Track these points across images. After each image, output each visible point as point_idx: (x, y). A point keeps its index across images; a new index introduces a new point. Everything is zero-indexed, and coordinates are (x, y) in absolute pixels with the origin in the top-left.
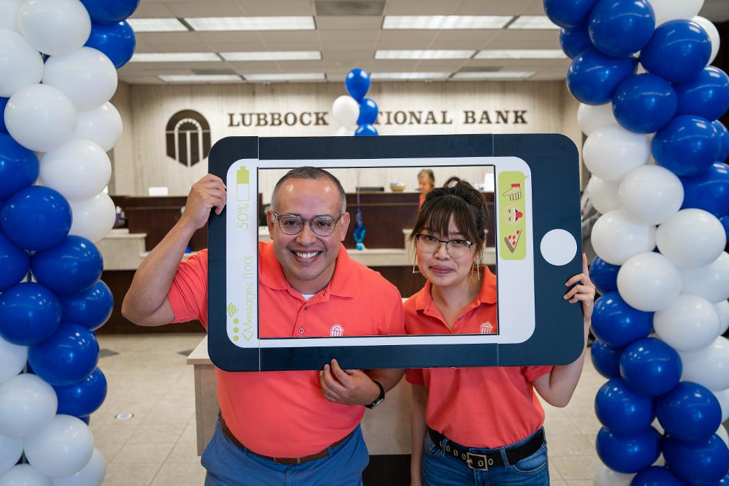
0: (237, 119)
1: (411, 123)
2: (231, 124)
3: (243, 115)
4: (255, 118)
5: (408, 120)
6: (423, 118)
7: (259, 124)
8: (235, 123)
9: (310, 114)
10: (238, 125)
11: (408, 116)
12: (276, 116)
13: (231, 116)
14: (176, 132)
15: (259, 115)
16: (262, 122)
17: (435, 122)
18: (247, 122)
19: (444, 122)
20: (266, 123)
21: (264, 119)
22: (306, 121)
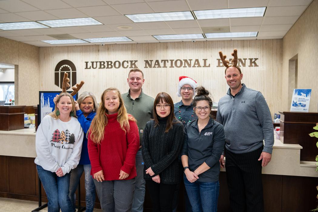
0: (90, 65)
1: (185, 67)
2: (87, 68)
3: (93, 63)
4: (98, 64)
5: (183, 65)
6: (193, 63)
7: (100, 68)
8: (89, 67)
9: (128, 62)
10: (90, 68)
11: (183, 62)
12: (110, 63)
13: (87, 63)
14: (60, 72)
15: (101, 62)
16: (102, 66)
17: (199, 66)
18: (95, 66)
19: (205, 66)
20: (104, 67)
21: (103, 65)
22: (125, 66)
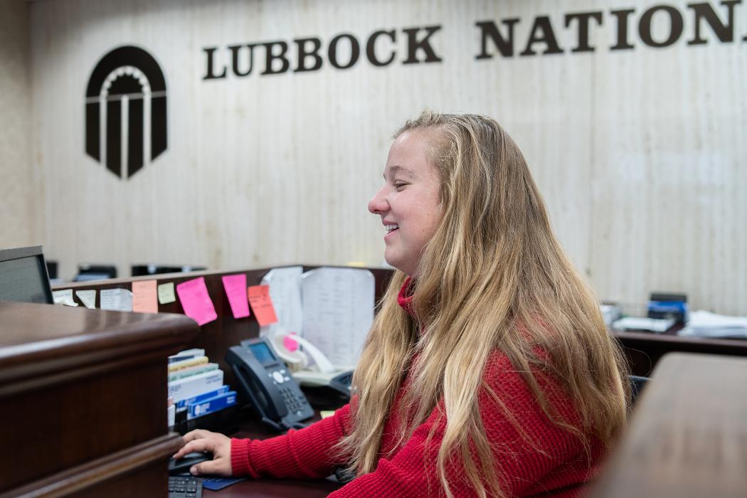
0: (223, 60)
1: (698, 41)
2: (210, 75)
3: (235, 50)
4: (260, 53)
5: (688, 34)
7: (269, 71)
8: (217, 71)
9: (392, 35)
10: (224, 76)
11: (688, 17)
12: (309, 47)
13: (210, 52)
14: (103, 99)
15: (269, 46)
16: (277, 65)
18: (243, 66)
20: (286, 66)
21: (282, 57)
22: (382, 55)
